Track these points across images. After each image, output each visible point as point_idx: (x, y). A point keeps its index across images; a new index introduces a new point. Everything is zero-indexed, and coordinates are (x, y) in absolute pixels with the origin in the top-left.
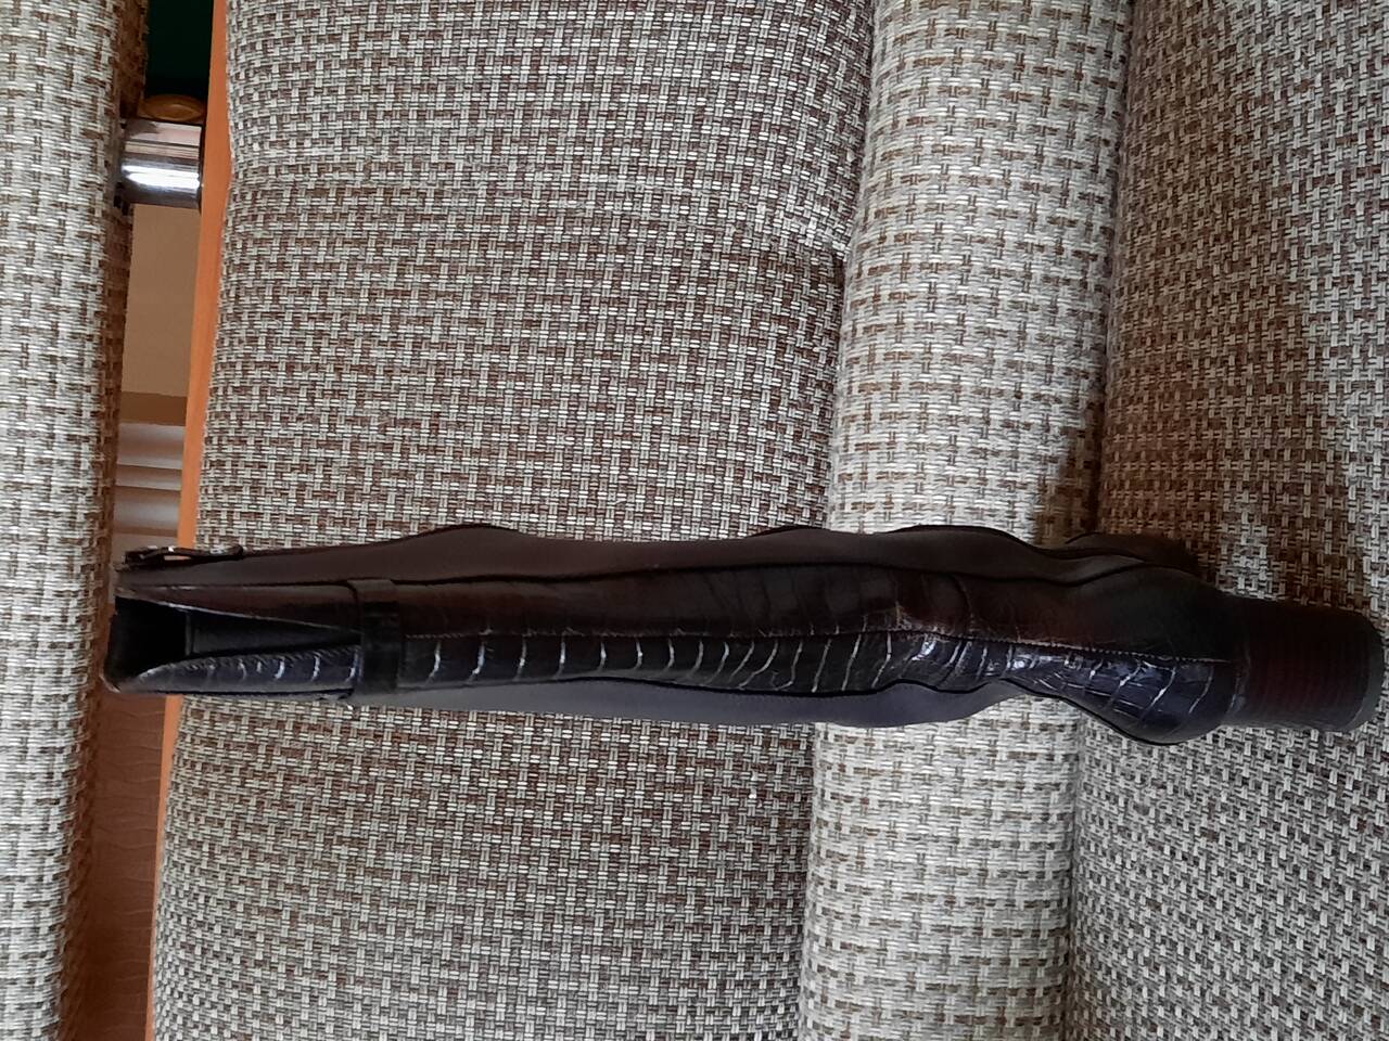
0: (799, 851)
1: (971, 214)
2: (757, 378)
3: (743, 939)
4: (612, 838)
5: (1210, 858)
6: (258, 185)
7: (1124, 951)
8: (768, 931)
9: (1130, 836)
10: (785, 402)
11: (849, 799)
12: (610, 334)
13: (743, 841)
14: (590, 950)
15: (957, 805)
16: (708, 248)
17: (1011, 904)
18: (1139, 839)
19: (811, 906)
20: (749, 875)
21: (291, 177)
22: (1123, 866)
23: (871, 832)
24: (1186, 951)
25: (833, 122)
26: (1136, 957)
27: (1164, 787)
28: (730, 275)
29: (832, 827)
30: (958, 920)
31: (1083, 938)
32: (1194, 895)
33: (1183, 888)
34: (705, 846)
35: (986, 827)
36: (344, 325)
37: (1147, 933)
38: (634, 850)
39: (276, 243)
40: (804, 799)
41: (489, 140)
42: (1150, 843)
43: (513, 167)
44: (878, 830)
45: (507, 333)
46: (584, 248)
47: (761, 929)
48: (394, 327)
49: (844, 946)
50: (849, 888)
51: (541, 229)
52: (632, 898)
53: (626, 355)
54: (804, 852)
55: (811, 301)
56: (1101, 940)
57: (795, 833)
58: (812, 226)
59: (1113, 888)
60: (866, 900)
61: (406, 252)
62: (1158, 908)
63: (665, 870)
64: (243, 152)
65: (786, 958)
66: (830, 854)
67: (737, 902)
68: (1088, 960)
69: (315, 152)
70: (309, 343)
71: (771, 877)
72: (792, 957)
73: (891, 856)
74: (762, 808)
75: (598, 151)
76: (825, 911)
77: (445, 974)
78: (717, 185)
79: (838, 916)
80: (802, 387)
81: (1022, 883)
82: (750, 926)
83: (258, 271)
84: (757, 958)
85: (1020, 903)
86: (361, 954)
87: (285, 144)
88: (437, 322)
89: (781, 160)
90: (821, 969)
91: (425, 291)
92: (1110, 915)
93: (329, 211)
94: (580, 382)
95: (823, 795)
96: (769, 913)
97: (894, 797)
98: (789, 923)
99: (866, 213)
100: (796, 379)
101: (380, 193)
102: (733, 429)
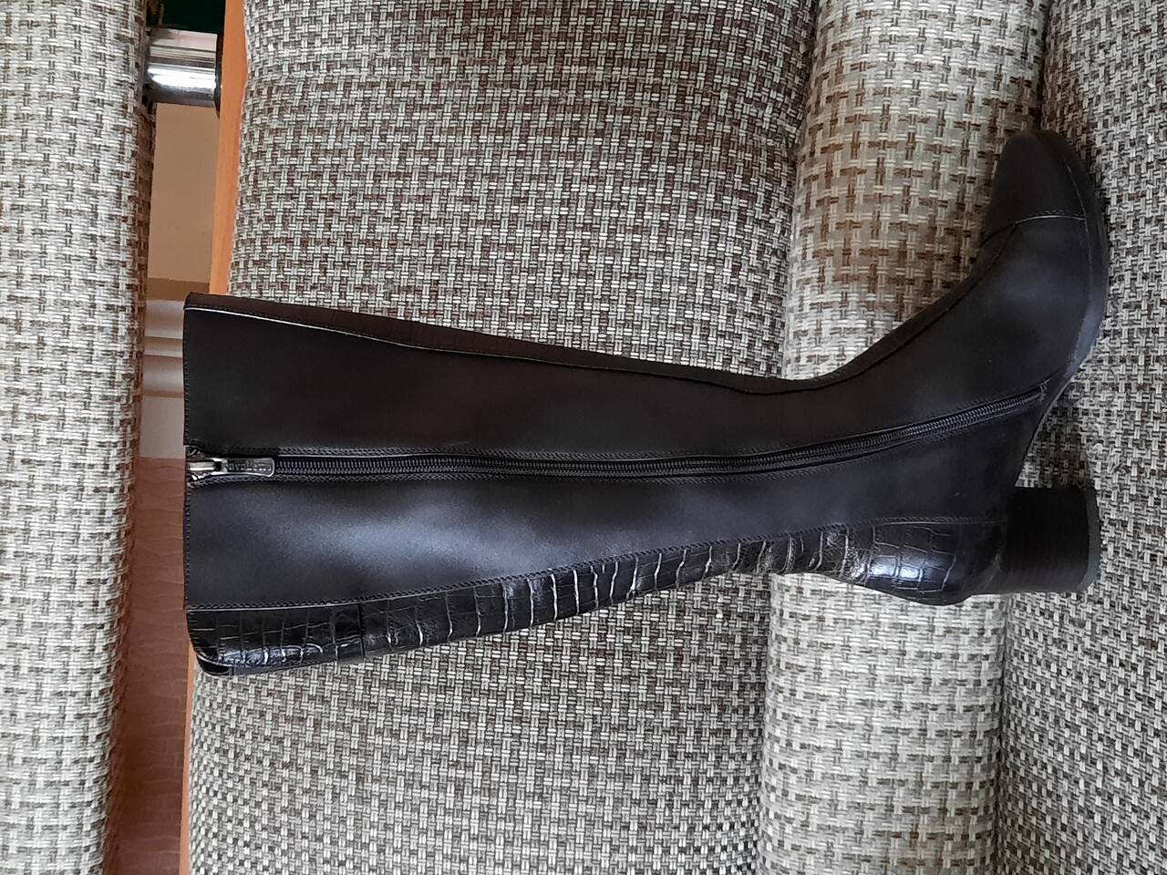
0: (759, 664)
1: (915, 97)
2: (721, 246)
3: (713, 741)
4: (598, 653)
5: (1148, 663)
6: (273, 82)
7: (1061, 748)
8: (734, 734)
9: (1066, 646)
10: (745, 268)
11: (806, 618)
12: (590, 209)
13: (711, 655)
14: (581, 751)
15: (903, 622)
16: (676, 131)
17: (952, 708)
18: (1076, 649)
19: (771, 712)
20: (717, 685)
21: (303, 74)
22: (1059, 672)
23: (826, 646)
24: (1124, 747)
25: (788, 16)
26: (1072, 753)
27: (1100, 602)
28: (696, 156)
29: (790, 642)
30: (905, 723)
31: (1017, 738)
32: (1132, 697)
33: (1121, 691)
34: (679, 660)
35: (930, 641)
36: (353, 204)
37: (1084, 731)
38: (618, 663)
39: (290, 133)
40: (762, 618)
41: (481, 37)
42: (1086, 653)
43: (502, 61)
44: (834, 645)
45: (498, 210)
46: (566, 132)
47: (728, 732)
48: (397, 205)
49: (803, 746)
50: (807, 695)
51: (527, 116)
52: (616, 705)
53: (604, 228)
54: (763, 665)
55: (767, 178)
56: (1036, 738)
57: (755, 648)
58: (769, 110)
59: (1048, 693)
60: (824, 705)
61: (406, 138)
62: (1095, 709)
63: (644, 681)
64: (258, 53)
65: (749, 758)
66: (789, 666)
67: (707, 709)
68: (1023, 756)
69: (325, 50)
70: (321, 221)
71: (736, 687)
72: (754, 757)
73: (845, 667)
74: (728, 626)
75: (579, 44)
76: (785, 716)
77: (452, 773)
78: (684, 74)
79: (797, 720)
80: (760, 254)
81: (961, 690)
82: (719, 730)
83: (274, 159)
84: (725, 758)
85: (960, 708)
86: (377, 756)
87: (297, 44)
88: (435, 200)
89: (741, 50)
90: (781, 767)
91: (424, 173)
92: (1046, 717)
93: (338, 103)
94: (563, 251)
95: (782, 615)
96: (735, 718)
97: (847, 615)
98: (752, 727)
99: (818, 97)
100: (755, 247)
101: (383, 86)
102: (700, 292)
